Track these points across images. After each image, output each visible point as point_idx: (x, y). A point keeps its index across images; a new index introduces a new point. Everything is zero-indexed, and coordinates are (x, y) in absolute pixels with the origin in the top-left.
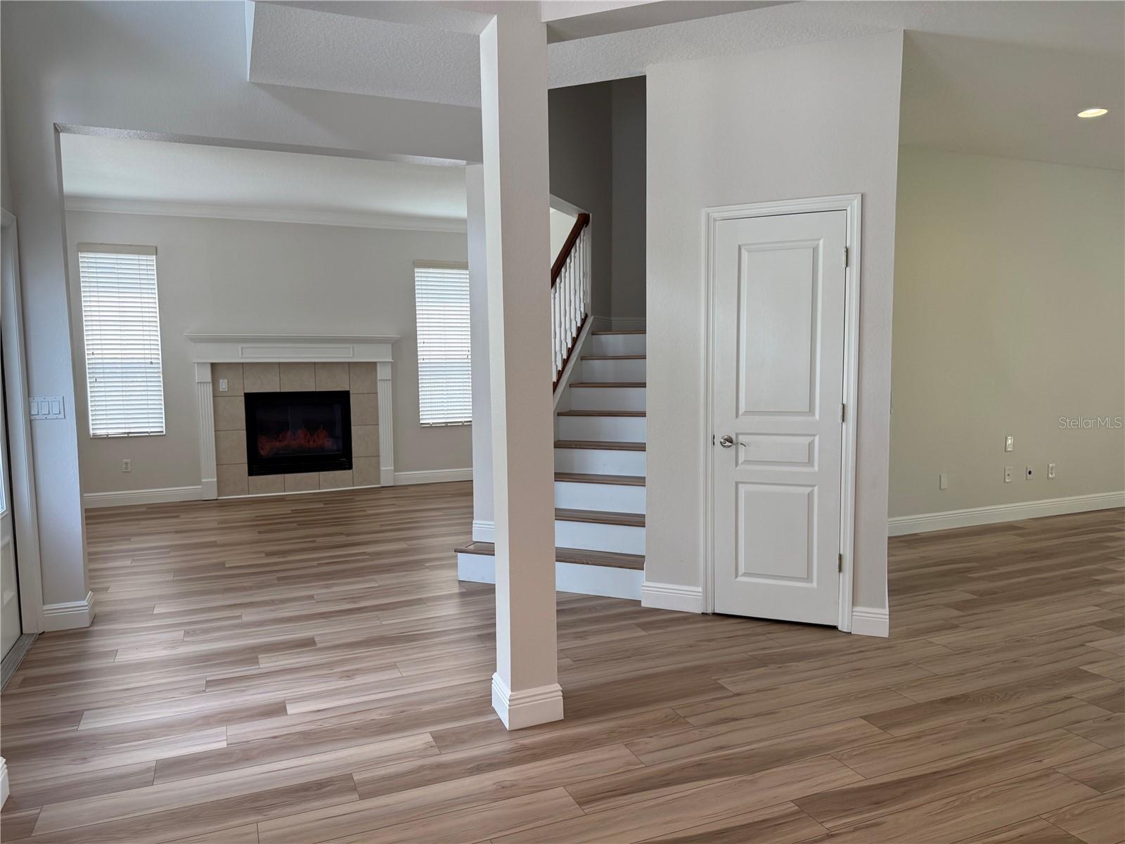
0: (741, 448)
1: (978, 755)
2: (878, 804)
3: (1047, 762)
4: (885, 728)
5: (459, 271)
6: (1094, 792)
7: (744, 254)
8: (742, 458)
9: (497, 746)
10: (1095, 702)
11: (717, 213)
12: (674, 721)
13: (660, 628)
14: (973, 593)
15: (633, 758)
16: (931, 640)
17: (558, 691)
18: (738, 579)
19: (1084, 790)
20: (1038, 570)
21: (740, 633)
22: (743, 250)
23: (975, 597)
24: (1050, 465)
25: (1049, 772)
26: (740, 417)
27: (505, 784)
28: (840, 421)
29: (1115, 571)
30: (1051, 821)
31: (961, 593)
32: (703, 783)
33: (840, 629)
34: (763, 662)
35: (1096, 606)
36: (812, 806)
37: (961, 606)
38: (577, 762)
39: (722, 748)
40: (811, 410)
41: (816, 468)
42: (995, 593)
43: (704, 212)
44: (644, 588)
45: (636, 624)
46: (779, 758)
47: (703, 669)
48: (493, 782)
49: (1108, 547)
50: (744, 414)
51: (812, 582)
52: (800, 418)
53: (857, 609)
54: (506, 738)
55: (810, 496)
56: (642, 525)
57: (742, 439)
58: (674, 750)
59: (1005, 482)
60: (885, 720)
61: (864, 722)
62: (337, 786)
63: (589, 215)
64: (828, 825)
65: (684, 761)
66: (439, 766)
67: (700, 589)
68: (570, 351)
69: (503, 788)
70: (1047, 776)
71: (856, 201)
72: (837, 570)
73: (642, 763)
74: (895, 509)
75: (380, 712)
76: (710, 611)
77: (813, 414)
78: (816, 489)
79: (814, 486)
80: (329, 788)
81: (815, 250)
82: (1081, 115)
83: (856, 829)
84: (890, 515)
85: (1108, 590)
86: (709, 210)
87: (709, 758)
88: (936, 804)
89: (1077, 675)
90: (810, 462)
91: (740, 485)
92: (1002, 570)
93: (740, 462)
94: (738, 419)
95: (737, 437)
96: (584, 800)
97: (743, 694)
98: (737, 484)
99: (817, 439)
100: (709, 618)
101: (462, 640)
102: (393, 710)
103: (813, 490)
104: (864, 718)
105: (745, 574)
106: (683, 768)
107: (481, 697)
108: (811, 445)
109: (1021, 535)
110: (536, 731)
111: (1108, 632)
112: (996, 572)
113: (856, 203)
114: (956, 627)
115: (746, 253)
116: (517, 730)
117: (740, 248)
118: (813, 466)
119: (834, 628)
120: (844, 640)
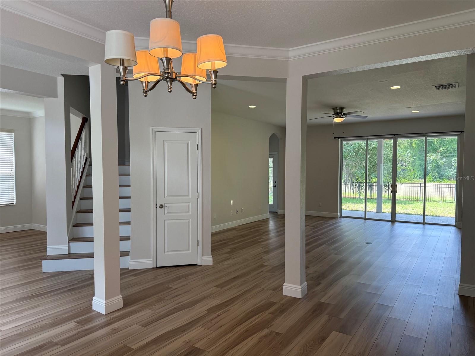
0: (166, 208)
1: (246, 289)
2: (227, 306)
3: (262, 287)
4: (222, 288)
5: (6, 133)
6: (274, 291)
7: (166, 144)
8: (166, 211)
9: (102, 320)
10: (267, 272)
11: (156, 129)
12: (160, 300)
13: (140, 275)
14: (231, 249)
15: (153, 312)
16: (224, 263)
17: (121, 298)
18: (165, 253)
19: (271, 291)
20: (245, 240)
21: (168, 271)
22: (165, 142)
23: (231, 250)
24: (242, 209)
25: (263, 289)
26: (165, 198)
27: (115, 328)
28: (197, 198)
29: (263, 238)
30: (267, 299)
31: (227, 250)
32: (177, 313)
33: (198, 265)
34: (180, 278)
35: (261, 248)
36: (210, 311)
37: (228, 253)
38: (135, 317)
39: (179, 303)
40: (188, 195)
41: (190, 213)
42: (236, 248)
43: (151, 128)
44: (130, 263)
45: (130, 275)
46: (197, 302)
47: (162, 284)
48: (111, 329)
49: (260, 232)
50: (167, 197)
51: (189, 251)
52: (185, 197)
53: (203, 257)
54: (104, 317)
55: (189, 222)
56: (129, 239)
57: (166, 205)
58: (165, 307)
59: (231, 215)
60: (221, 286)
61: (216, 288)
62: (49, 345)
63: (87, 118)
64: (217, 313)
65: (170, 309)
66: (86, 330)
67: (152, 259)
68: (82, 173)
69: (115, 330)
70: (262, 290)
71: (200, 130)
72: (197, 245)
73: (157, 312)
74: (213, 224)
75: (47, 321)
76: (155, 266)
77: (189, 196)
78: (190, 220)
79: (189, 219)
80: (45, 347)
81: (188, 144)
82: (250, 107)
83: (224, 313)
84: (212, 226)
85: (263, 243)
86: (153, 128)
87: (177, 307)
88: (241, 302)
89: (262, 266)
90: (188, 212)
91: (166, 221)
92: (236, 241)
93: (166, 213)
94: (165, 199)
95: (165, 204)
96: (145, 325)
97: (178, 288)
98: (165, 220)
99: (190, 204)
100: (155, 269)
101: (63, 292)
102: (52, 319)
103: (189, 220)
104: (215, 287)
105: (168, 251)
106: (171, 311)
107: (86, 308)
108: (188, 206)
109: (237, 231)
110: (116, 313)
111: (266, 254)
112: (234, 242)
113: (200, 131)
114: (229, 259)
115: (166, 143)
116: (108, 314)
117: (164, 141)
118: (189, 213)
119: (196, 265)
120: (200, 268)
